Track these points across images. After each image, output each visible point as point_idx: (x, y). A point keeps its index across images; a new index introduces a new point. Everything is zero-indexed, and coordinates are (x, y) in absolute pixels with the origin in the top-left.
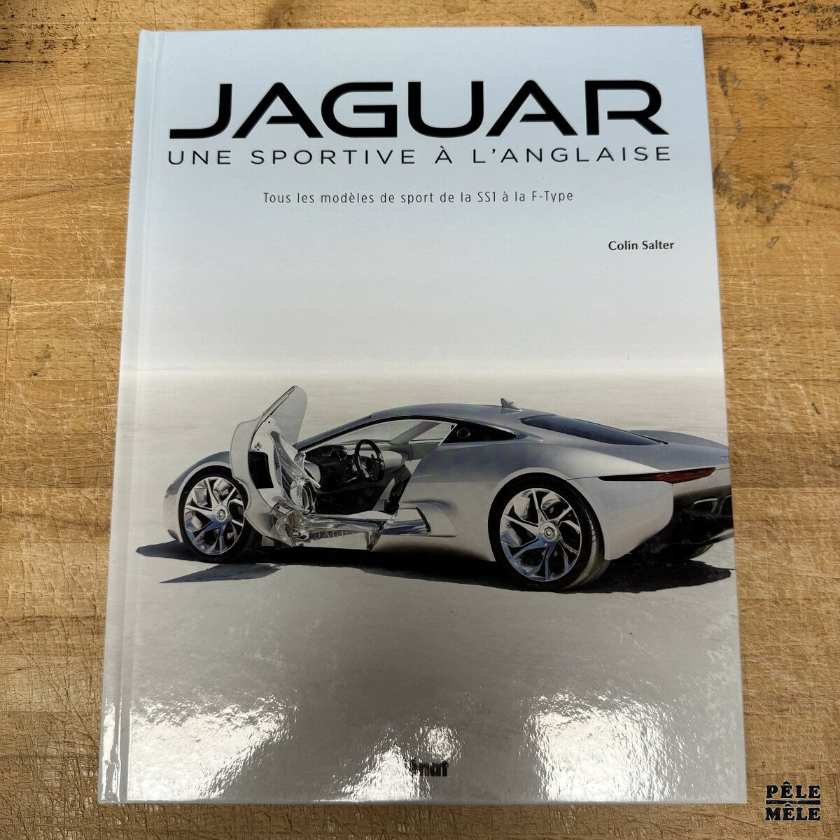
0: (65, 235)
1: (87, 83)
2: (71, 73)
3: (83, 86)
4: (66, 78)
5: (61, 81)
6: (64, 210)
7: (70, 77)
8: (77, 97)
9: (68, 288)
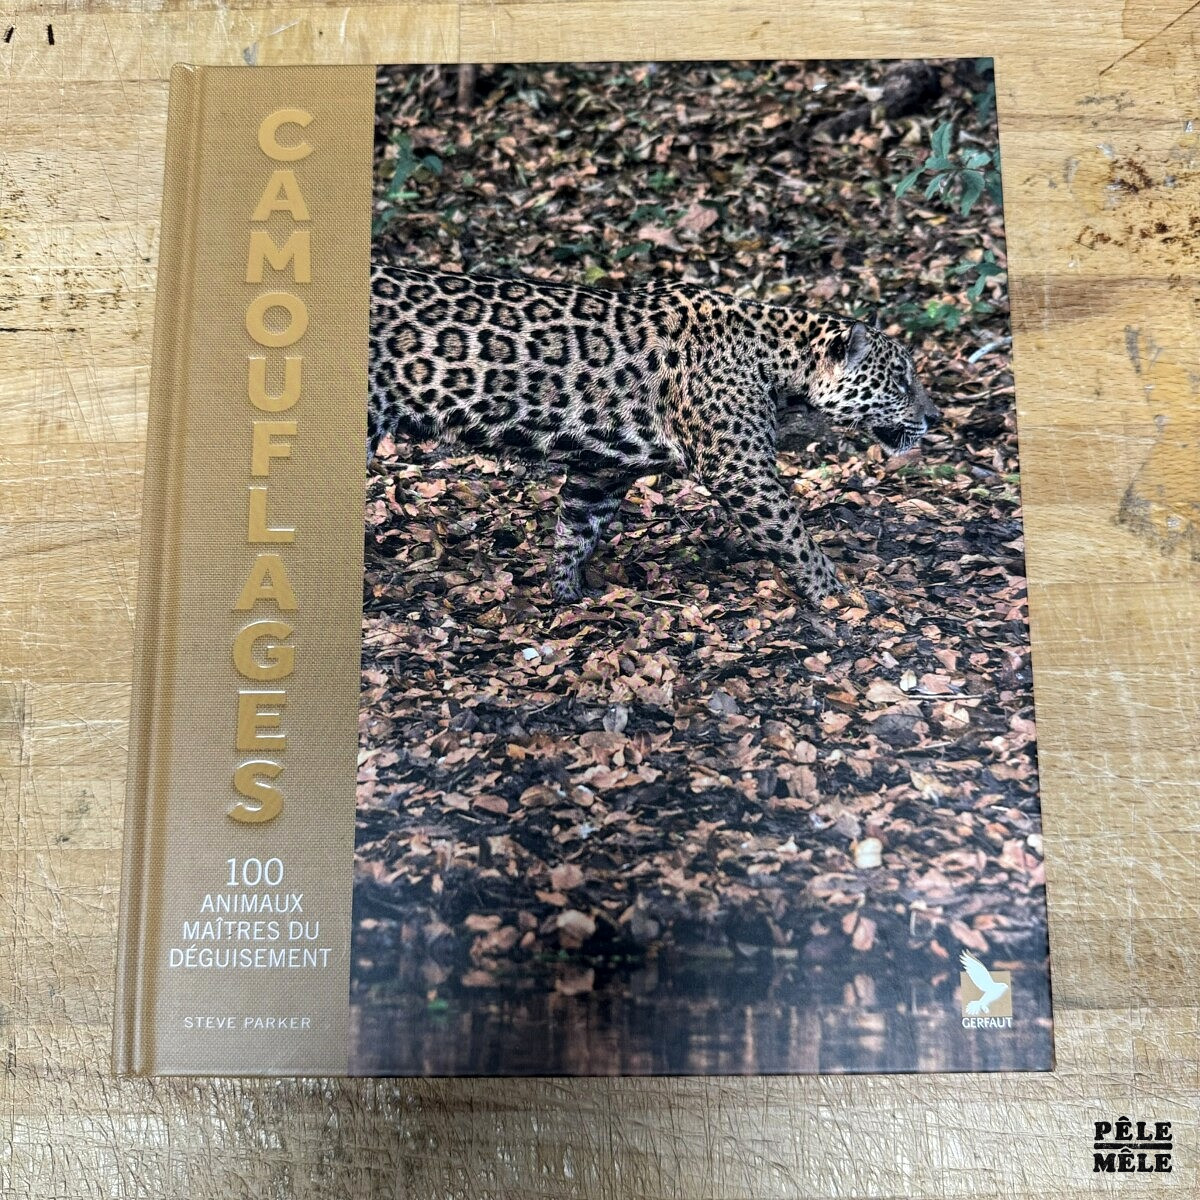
0: (107, 612)
1: (136, 363)
2: (113, 347)
3: (132, 369)
4: (106, 356)
5: (97, 360)
6: (105, 571)
7: (111, 354)
8: (122, 387)
9: (115, 698)
